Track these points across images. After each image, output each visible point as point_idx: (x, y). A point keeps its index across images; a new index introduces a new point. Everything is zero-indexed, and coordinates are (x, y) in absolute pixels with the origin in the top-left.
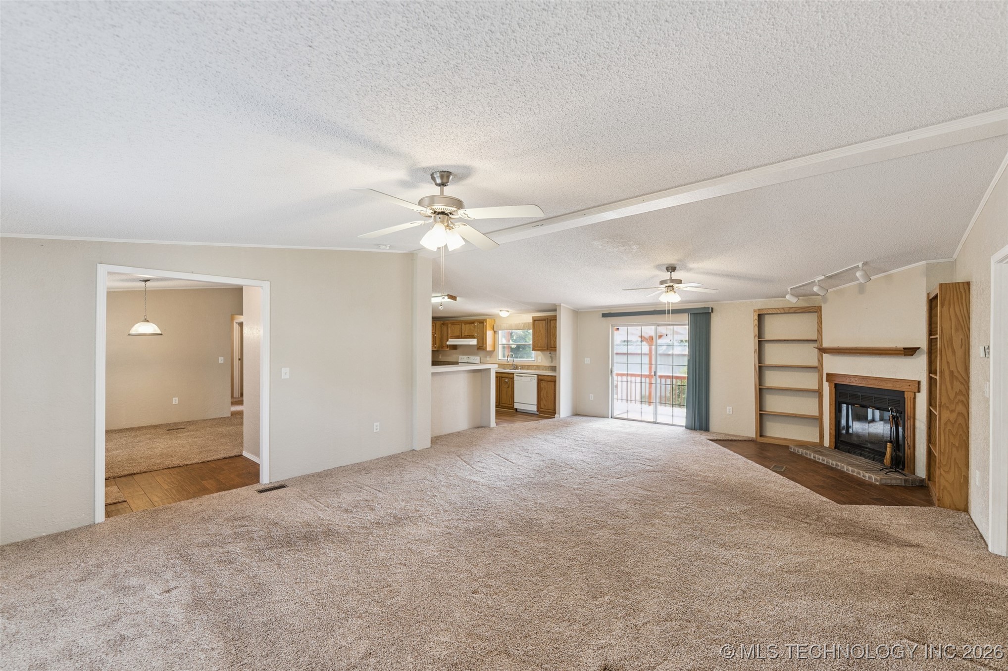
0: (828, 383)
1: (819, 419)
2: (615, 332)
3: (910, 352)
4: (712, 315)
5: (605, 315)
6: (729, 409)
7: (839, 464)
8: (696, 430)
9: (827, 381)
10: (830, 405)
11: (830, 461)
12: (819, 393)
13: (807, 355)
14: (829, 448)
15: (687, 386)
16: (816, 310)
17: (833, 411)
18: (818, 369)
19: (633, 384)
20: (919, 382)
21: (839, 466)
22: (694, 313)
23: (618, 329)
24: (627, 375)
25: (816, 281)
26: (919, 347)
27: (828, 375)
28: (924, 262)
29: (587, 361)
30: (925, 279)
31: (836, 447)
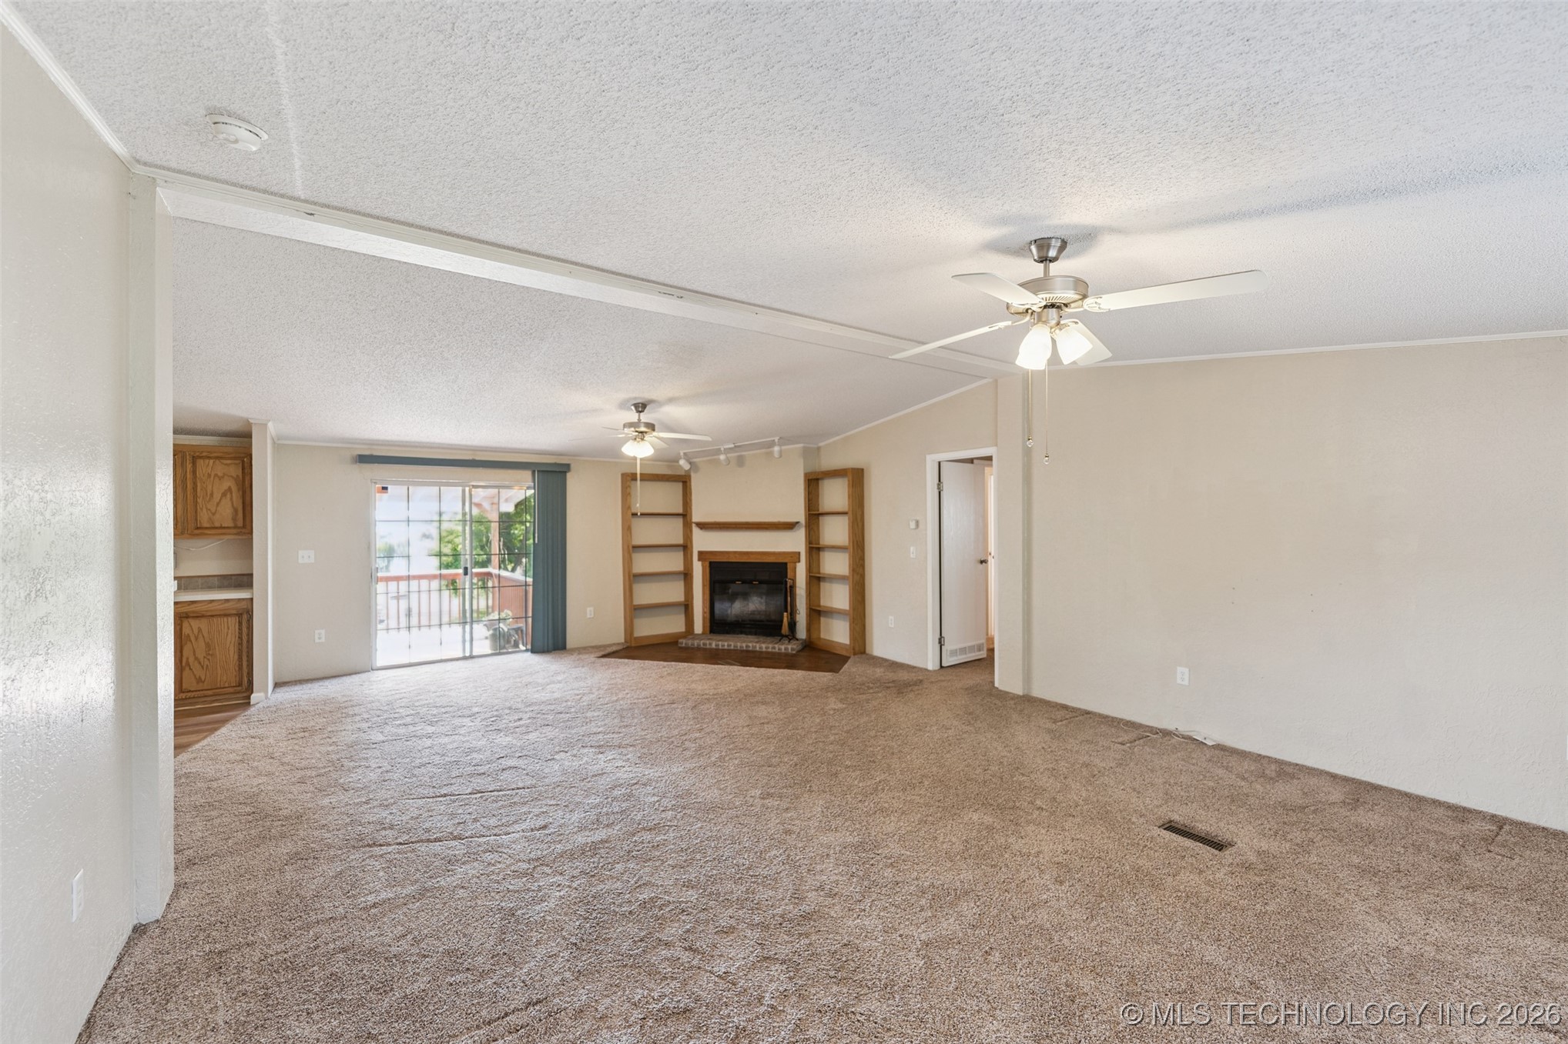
0: (700, 563)
1: (687, 607)
2: (377, 495)
3: (790, 526)
4: (569, 475)
5: (363, 459)
6: (590, 611)
7: (750, 645)
8: (551, 652)
9: (699, 560)
10: (704, 586)
11: (739, 644)
12: (687, 576)
13: (671, 531)
14: (703, 633)
15: (533, 585)
16: (684, 481)
17: (708, 592)
18: (686, 547)
19: (424, 596)
20: (799, 553)
21: (749, 647)
22: (543, 471)
23: (385, 489)
24: (408, 578)
25: (722, 449)
26: (798, 520)
27: (701, 553)
28: (802, 445)
29: (306, 557)
30: (802, 460)
31: (712, 631)
